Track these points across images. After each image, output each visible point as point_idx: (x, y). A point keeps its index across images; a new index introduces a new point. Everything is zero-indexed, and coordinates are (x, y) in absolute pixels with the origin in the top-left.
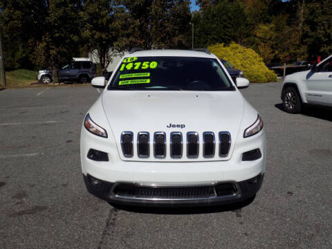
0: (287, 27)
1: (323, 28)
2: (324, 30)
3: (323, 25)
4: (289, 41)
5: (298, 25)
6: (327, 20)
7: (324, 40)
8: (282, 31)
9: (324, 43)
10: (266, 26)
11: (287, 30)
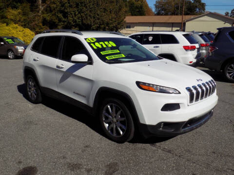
0: (31, 13)
1: (71, 16)
2: (72, 17)
3: (72, 14)
4: (33, 23)
5: (38, 12)
6: (74, 11)
7: (73, 24)
8: (27, 15)
9: (73, 26)
10: (15, 11)
11: (31, 15)
